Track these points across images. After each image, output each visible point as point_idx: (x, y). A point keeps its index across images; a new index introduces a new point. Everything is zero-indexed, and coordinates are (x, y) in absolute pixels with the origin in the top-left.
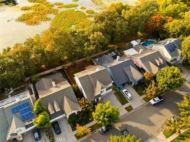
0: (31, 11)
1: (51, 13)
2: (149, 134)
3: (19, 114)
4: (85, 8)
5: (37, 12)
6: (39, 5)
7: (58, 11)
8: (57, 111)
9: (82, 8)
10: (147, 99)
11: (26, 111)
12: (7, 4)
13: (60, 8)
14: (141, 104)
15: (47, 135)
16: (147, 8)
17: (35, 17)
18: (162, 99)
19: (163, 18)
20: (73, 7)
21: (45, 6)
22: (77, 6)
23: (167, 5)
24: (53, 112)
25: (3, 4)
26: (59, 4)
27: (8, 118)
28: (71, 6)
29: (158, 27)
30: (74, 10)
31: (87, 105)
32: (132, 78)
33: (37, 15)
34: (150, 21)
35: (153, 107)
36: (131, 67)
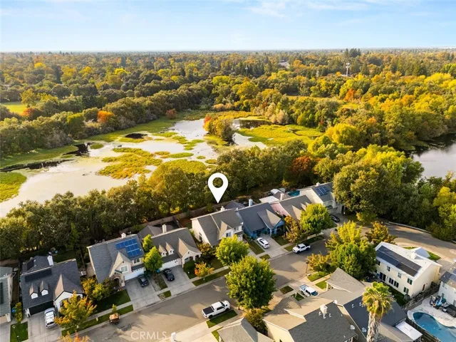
0: (119, 163)
1: (150, 164)
2: (289, 279)
3: (124, 250)
4: (204, 158)
5: (129, 163)
6: (131, 155)
7: (161, 161)
8: (170, 254)
9: (200, 158)
10: (290, 249)
11: (132, 248)
12: (80, 155)
13: (165, 158)
14: (281, 253)
15: (156, 282)
16: (290, 149)
17: (126, 169)
18: (309, 247)
19: (311, 159)
20: (184, 156)
21: (140, 157)
22: (192, 155)
23: (318, 146)
24: (165, 255)
25: (74, 155)
26: (163, 153)
27: (112, 254)
28: (183, 155)
29: (305, 170)
30: (186, 160)
31: (208, 249)
32: (269, 223)
33: (128, 167)
34: (295, 162)
35: (297, 256)
36: (268, 211)
